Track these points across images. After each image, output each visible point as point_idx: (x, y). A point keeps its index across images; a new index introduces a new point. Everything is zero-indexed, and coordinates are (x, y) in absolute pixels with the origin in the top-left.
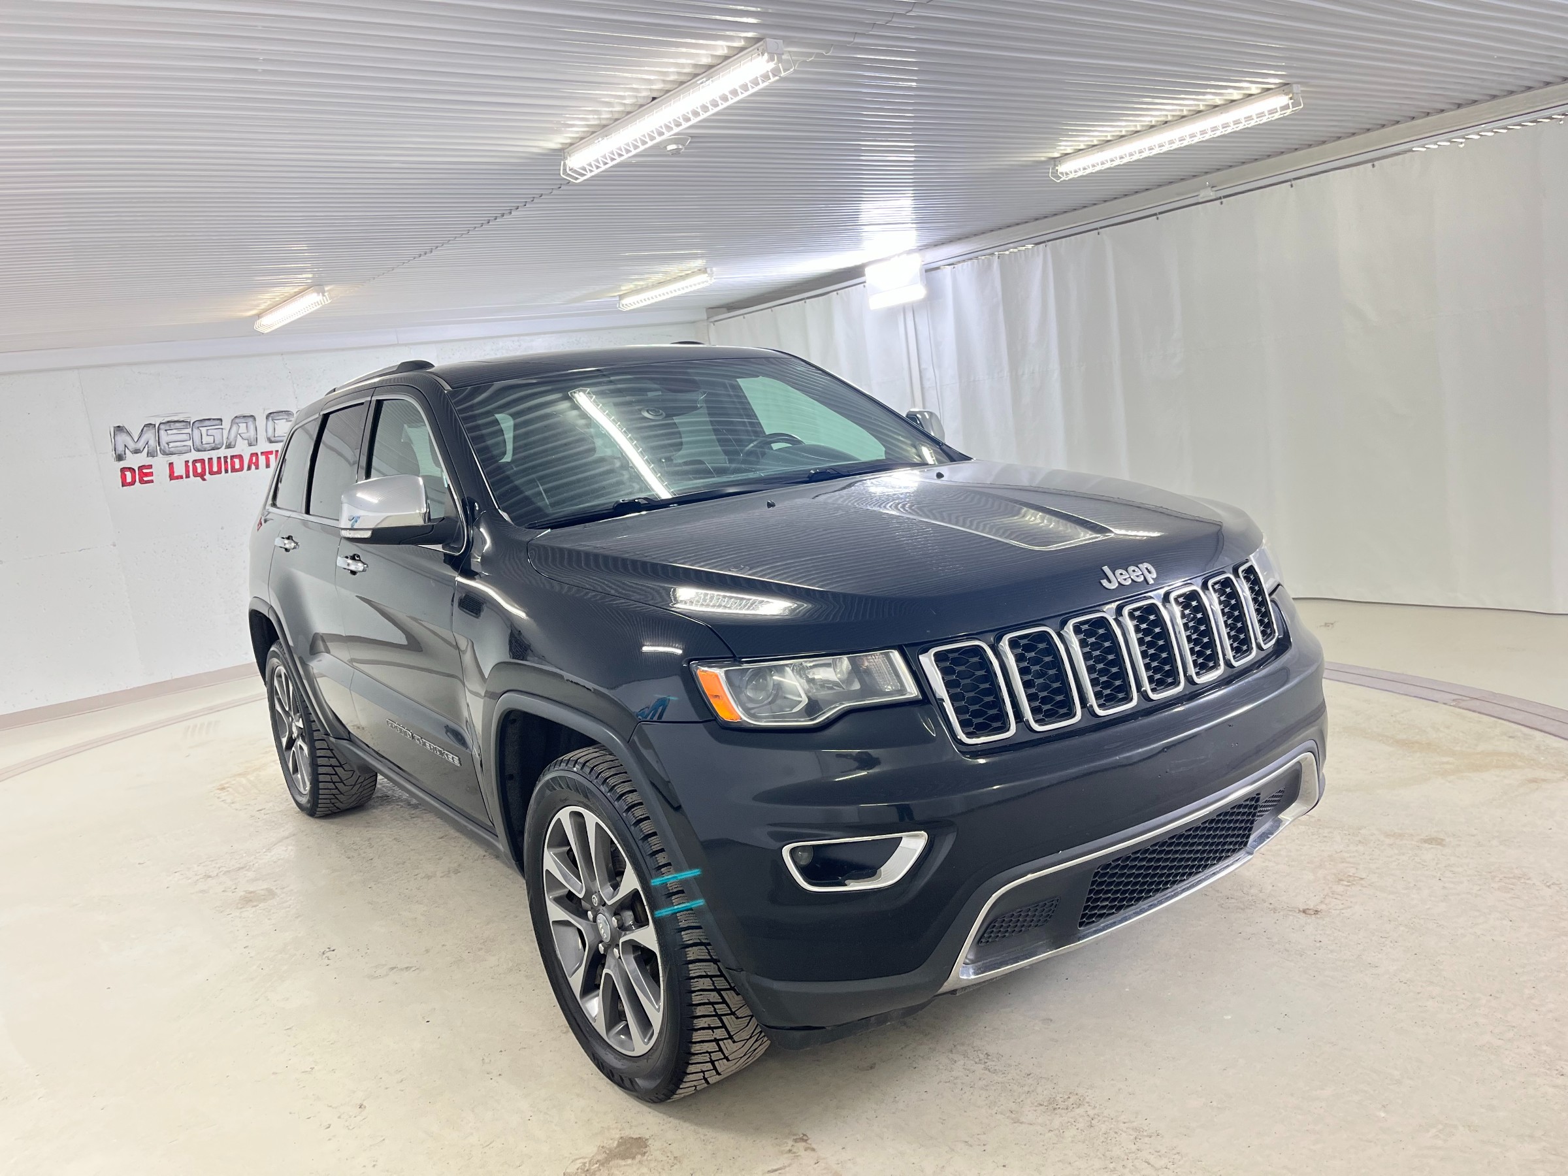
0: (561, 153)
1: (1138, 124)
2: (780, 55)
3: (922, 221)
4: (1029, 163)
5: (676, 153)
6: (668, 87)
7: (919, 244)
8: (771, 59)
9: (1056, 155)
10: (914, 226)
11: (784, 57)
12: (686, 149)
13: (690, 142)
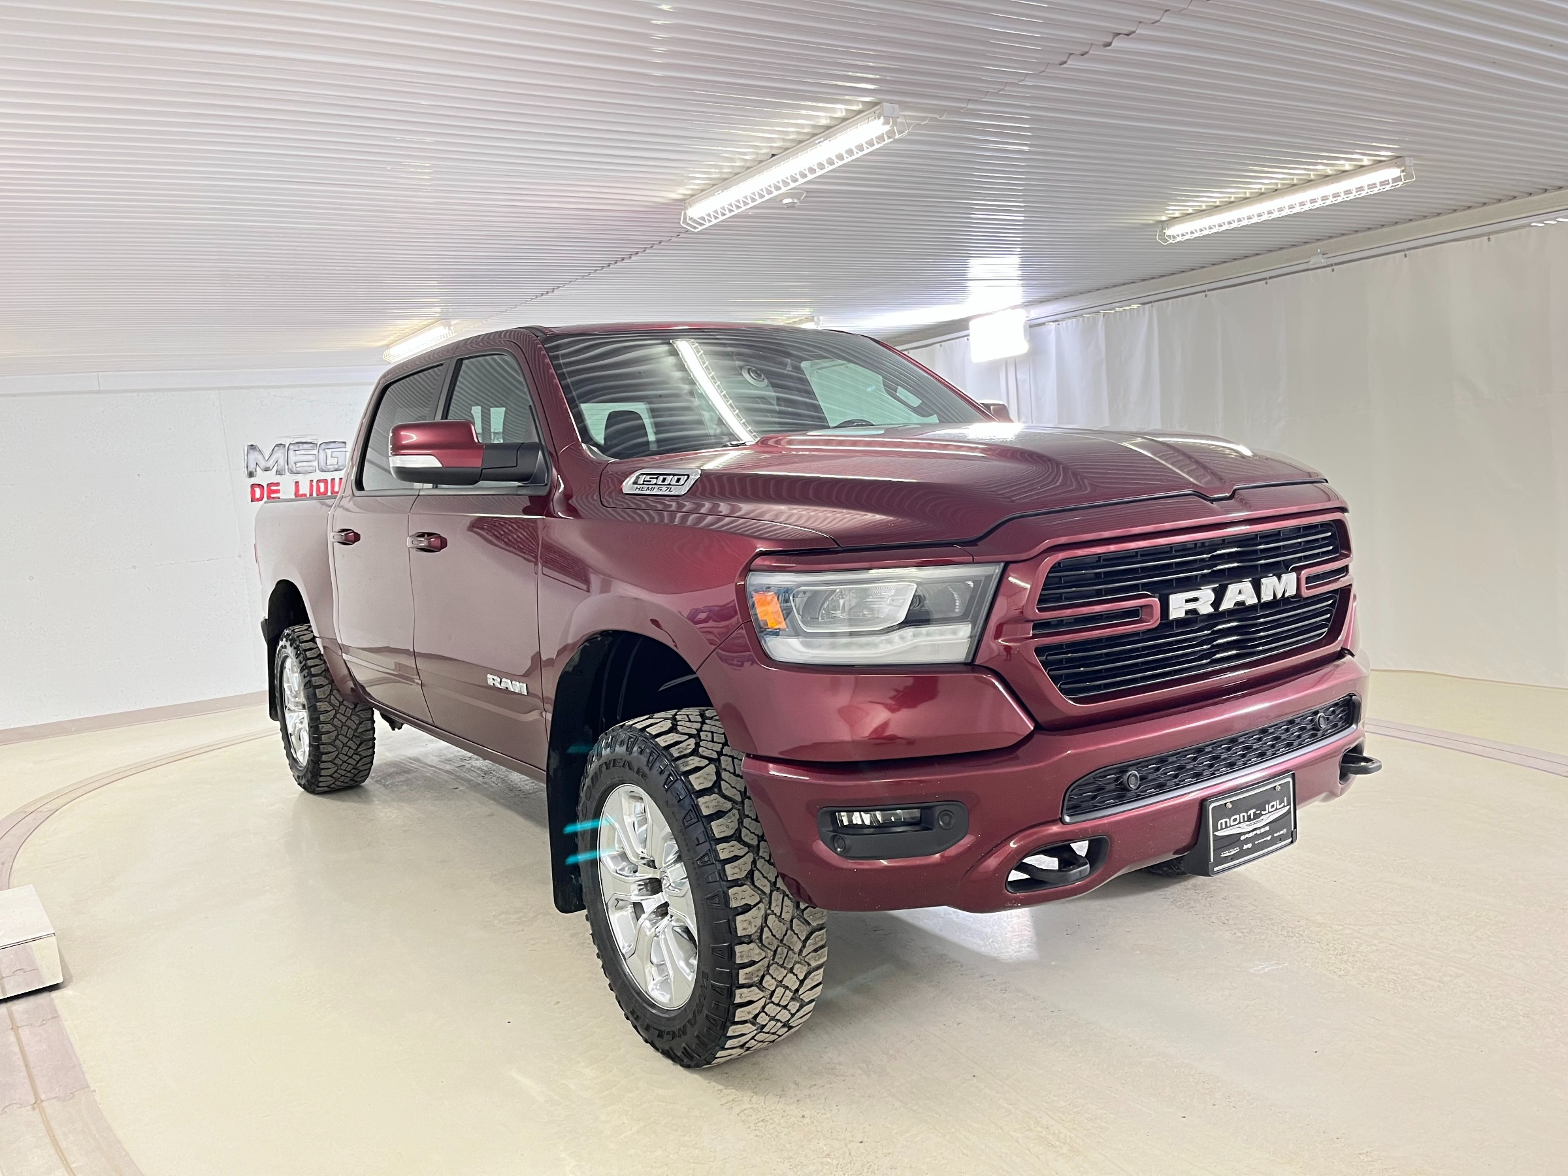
0: (683, 203)
1: (1248, 191)
2: (895, 119)
3: (1029, 277)
4: (1137, 226)
5: (791, 206)
6: (788, 145)
7: (1024, 301)
8: (886, 123)
9: (1164, 218)
10: (1021, 282)
11: (899, 120)
12: (801, 203)
13: (805, 197)
